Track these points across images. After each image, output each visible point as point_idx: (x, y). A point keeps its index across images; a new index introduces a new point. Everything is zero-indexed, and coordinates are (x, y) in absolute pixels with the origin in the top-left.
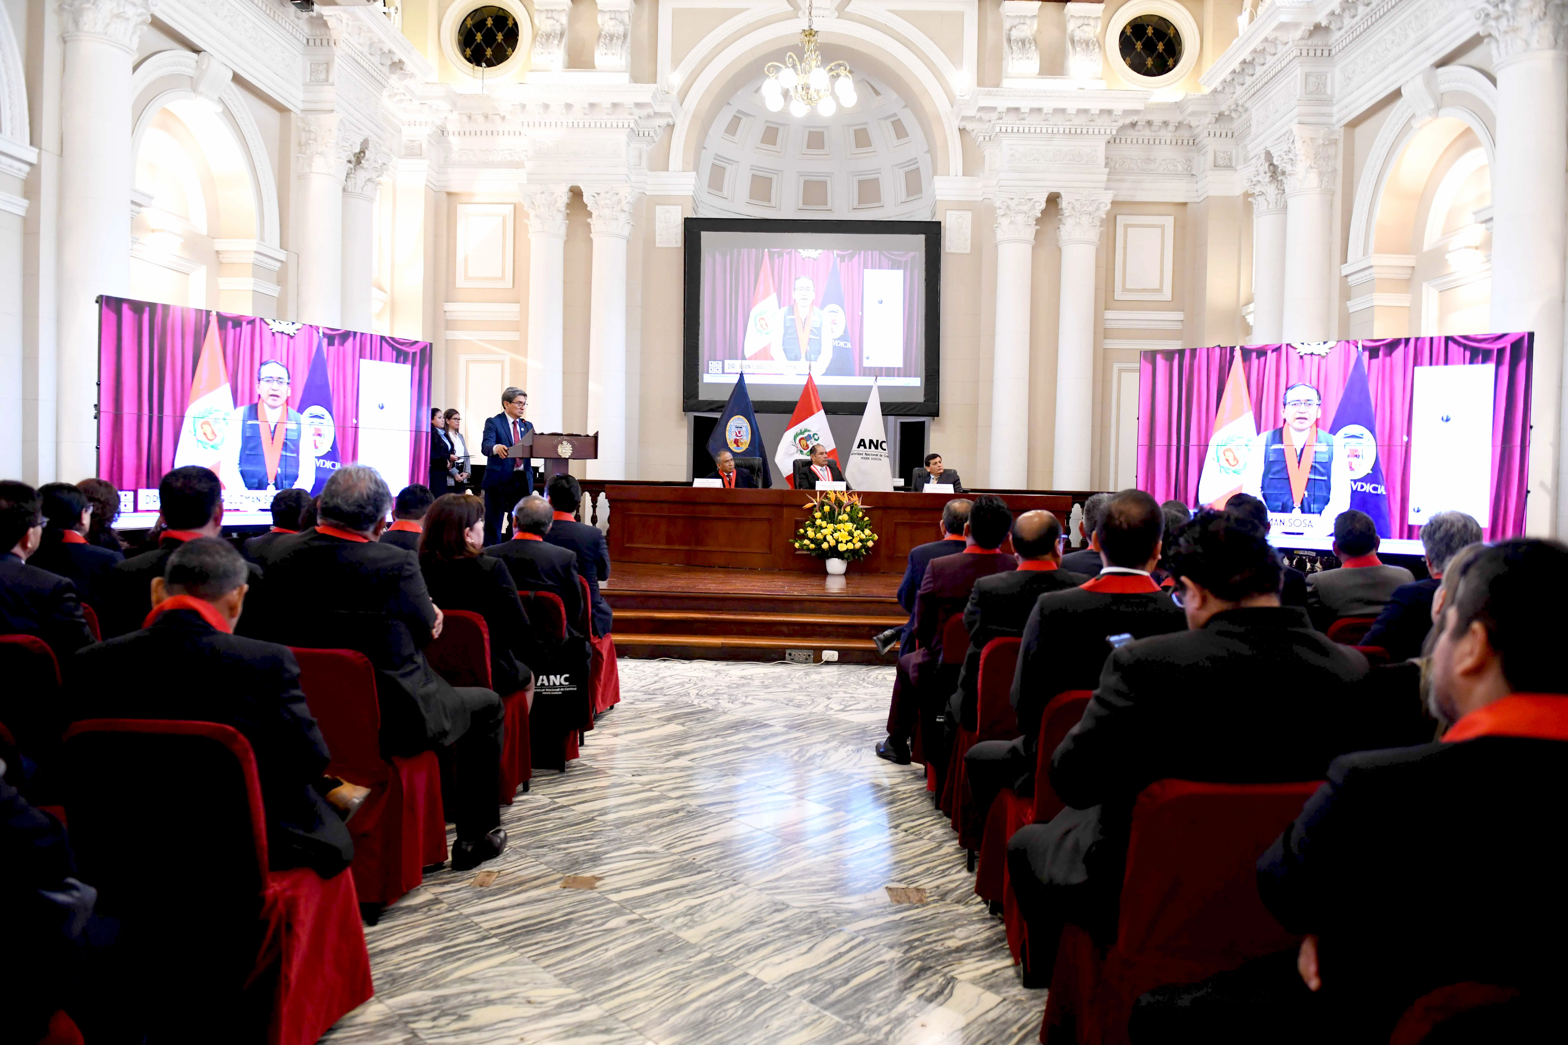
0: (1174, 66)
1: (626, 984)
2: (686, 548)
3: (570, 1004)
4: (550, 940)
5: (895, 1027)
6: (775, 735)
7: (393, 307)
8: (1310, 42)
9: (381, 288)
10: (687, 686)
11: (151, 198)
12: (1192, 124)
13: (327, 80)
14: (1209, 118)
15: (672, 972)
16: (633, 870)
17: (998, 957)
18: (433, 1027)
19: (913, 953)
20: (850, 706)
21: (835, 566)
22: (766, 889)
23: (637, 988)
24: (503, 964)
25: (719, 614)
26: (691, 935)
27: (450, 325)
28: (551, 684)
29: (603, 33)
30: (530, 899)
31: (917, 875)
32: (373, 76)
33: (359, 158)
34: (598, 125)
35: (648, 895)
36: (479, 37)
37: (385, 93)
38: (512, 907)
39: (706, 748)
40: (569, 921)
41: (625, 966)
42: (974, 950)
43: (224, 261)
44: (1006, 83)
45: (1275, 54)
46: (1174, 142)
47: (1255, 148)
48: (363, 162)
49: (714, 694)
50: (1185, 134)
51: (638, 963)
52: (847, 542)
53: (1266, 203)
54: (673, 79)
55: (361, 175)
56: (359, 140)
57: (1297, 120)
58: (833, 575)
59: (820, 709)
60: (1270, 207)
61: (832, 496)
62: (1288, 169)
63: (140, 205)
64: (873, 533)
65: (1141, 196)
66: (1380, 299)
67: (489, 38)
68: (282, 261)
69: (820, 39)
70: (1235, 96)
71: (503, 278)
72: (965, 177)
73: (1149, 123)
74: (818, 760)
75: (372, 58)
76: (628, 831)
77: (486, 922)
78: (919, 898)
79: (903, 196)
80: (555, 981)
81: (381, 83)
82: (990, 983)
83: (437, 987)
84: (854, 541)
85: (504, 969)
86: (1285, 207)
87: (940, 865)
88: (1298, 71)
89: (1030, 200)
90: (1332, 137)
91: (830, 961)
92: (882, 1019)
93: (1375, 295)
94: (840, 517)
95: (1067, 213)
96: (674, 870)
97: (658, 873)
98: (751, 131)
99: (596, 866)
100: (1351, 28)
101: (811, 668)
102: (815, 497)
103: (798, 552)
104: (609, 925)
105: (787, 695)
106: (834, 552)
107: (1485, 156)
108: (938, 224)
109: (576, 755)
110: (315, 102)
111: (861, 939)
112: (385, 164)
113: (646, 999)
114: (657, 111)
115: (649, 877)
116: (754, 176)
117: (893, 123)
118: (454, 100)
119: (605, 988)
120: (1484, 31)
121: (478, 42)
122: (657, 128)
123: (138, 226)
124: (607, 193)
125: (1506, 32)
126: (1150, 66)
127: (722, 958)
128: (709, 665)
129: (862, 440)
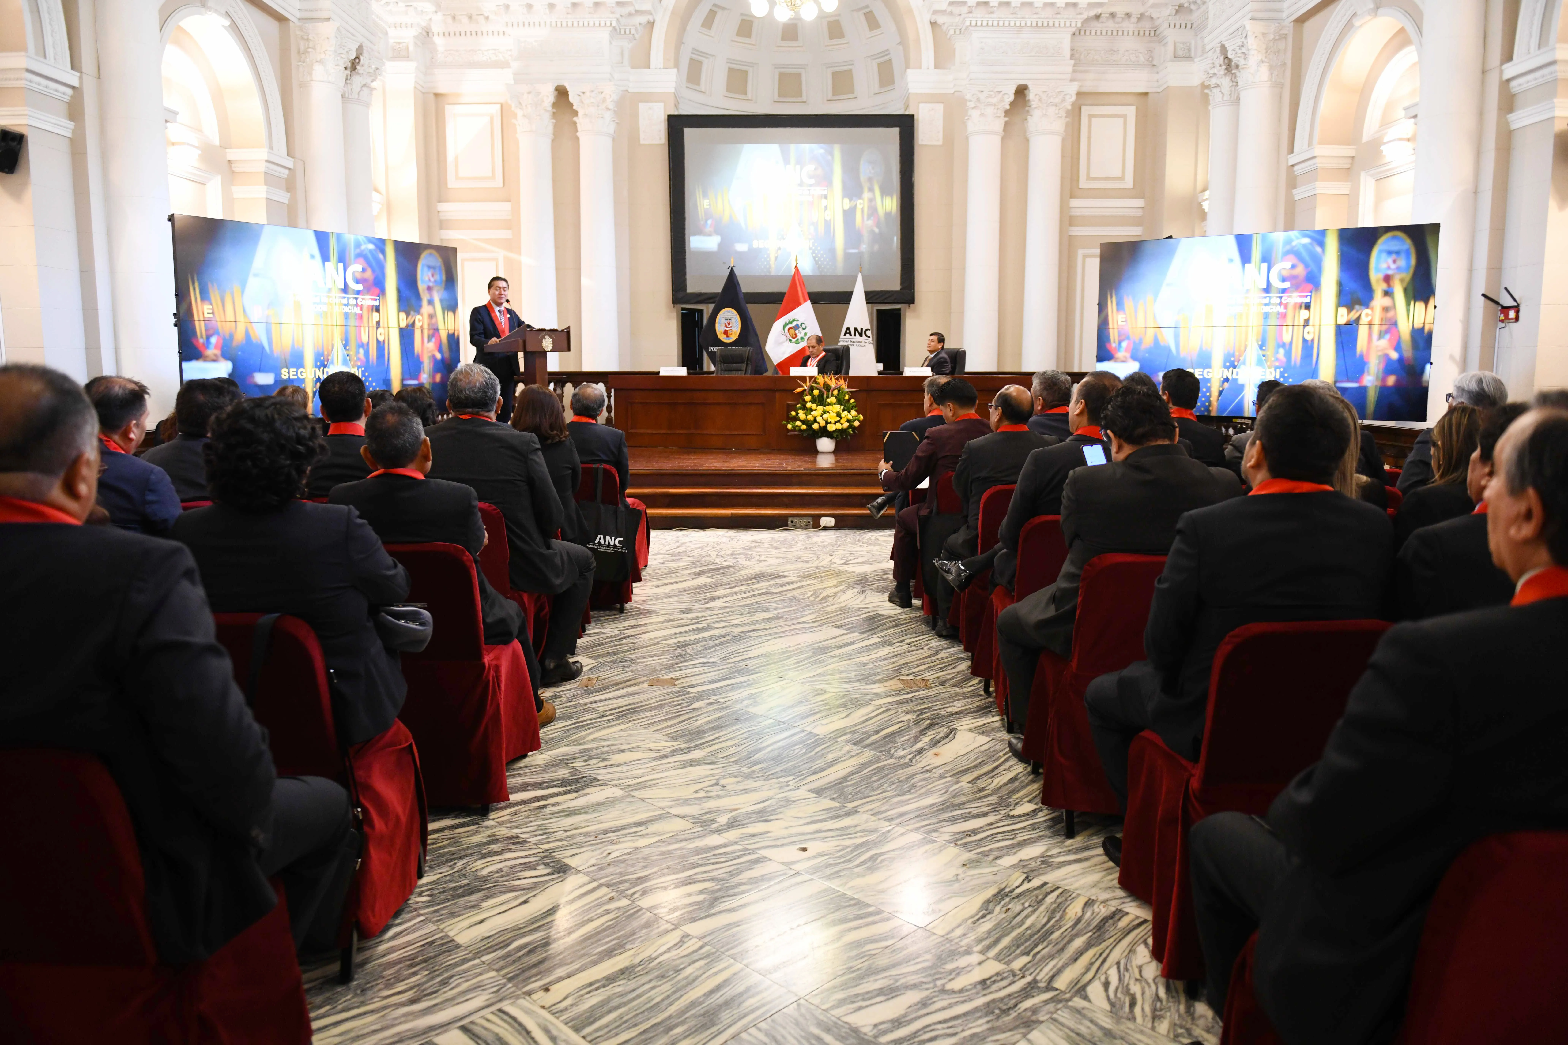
1: (717, 738)
2: (685, 432)
3: (681, 750)
4: (653, 716)
5: (916, 755)
6: (792, 583)
7: (389, 208)
9: (376, 190)
10: (707, 549)
11: (176, 113)
12: (1154, 16)
14: (1169, 10)
15: (749, 731)
16: (702, 674)
17: (987, 716)
18: (587, 765)
19: (923, 716)
20: (851, 560)
21: (825, 444)
23: (726, 740)
24: (622, 730)
25: (726, 488)
26: (756, 710)
27: (443, 225)
28: (608, 543)
31: (922, 671)
33: (354, 65)
34: (581, 24)
35: (718, 688)
38: (617, 698)
39: (736, 593)
40: (663, 705)
41: (713, 728)
42: (969, 713)
43: (237, 170)
46: (1136, 33)
47: (1211, 41)
48: (358, 67)
49: (731, 555)
50: (1146, 25)
51: (722, 727)
52: (836, 422)
53: (1221, 95)
55: (357, 80)
56: (354, 47)
57: (1250, 16)
58: (823, 453)
59: (825, 563)
60: (1225, 99)
62: (1242, 62)
63: (166, 121)
64: (859, 413)
65: (1105, 87)
66: (1323, 188)
68: (290, 169)
71: (493, 177)
72: (937, 70)
73: (1113, 15)
74: (830, 599)
76: (690, 650)
77: (601, 707)
78: (924, 685)
79: (876, 87)
80: (666, 738)
82: (982, 730)
83: (580, 744)
84: (842, 421)
85: (625, 733)
86: (1238, 99)
87: (939, 664)
89: (1000, 92)
90: (1282, 32)
91: (864, 722)
92: (905, 751)
93: (1318, 184)
94: (829, 400)
95: (1034, 104)
96: (732, 673)
97: (722, 675)
98: (726, 24)
99: (672, 672)
101: (811, 533)
102: (805, 382)
103: (791, 433)
104: (692, 707)
105: (795, 554)
106: (824, 432)
107: (1415, 54)
108: (911, 117)
109: (631, 601)
110: (312, 11)
111: (884, 709)
112: (377, 69)
113: (734, 746)
114: (637, 9)
115: (716, 677)
116: (731, 70)
117: (865, 14)
118: (438, 2)
119: (702, 741)
122: (638, 26)
123: (165, 141)
124: (592, 91)
127: (784, 722)
128: (721, 533)
129: (848, 329)
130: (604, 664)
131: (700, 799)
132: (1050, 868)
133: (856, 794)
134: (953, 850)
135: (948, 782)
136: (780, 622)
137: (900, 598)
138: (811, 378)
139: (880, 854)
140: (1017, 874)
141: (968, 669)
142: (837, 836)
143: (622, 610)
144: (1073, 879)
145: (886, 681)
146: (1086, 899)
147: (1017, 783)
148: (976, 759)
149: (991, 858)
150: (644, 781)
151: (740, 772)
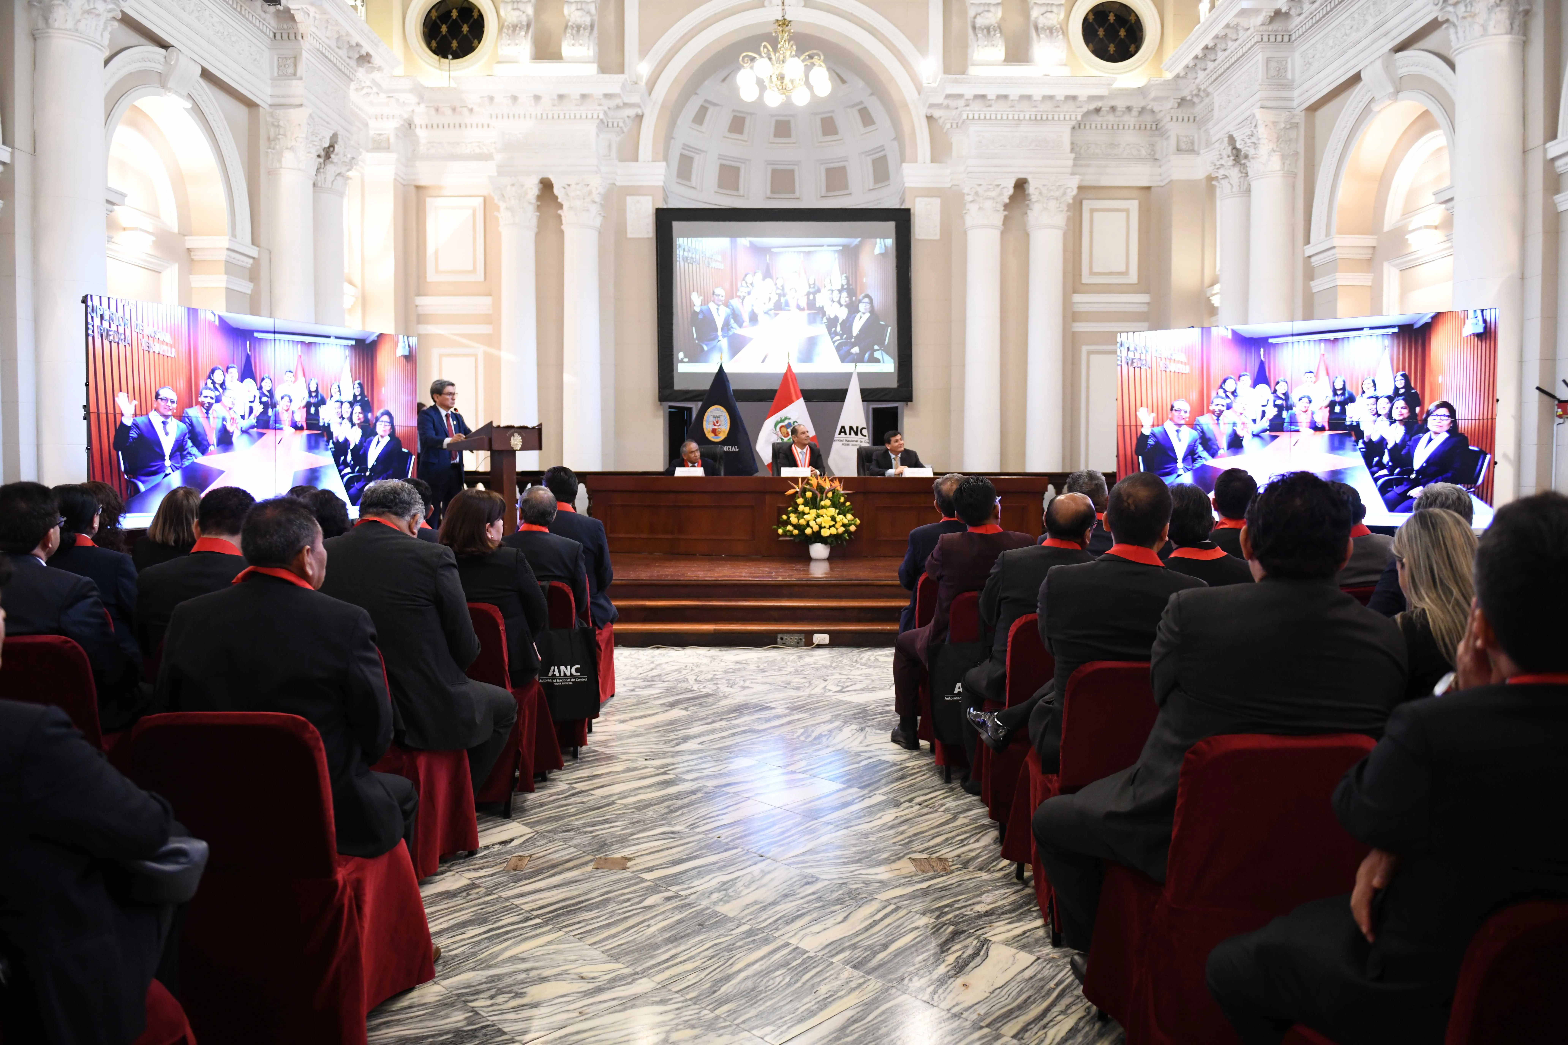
0: (1136, 52)
1: (673, 957)
2: (669, 536)
4: (592, 919)
6: (778, 717)
7: (364, 302)
8: (1270, 28)
9: (351, 283)
10: (684, 672)
11: (124, 195)
12: (1156, 109)
13: (295, 74)
14: (1171, 103)
15: (716, 944)
16: (662, 850)
17: (1026, 919)
18: (492, 1005)
19: (945, 919)
20: (847, 687)
21: (819, 551)
22: (793, 863)
23: (685, 961)
24: (549, 943)
25: (710, 601)
26: (727, 909)
27: (421, 319)
28: (562, 674)
29: (570, 24)
30: (567, 881)
31: (938, 845)
32: (340, 70)
33: (328, 153)
34: (567, 116)
35: (681, 873)
36: (444, 29)
37: (353, 86)
38: (549, 889)
39: (713, 731)
40: (608, 900)
41: (669, 941)
42: (1003, 913)
43: (196, 258)
44: (973, 71)
45: (1236, 40)
46: (1137, 127)
47: (1218, 132)
48: (332, 156)
49: (712, 680)
50: (1148, 118)
51: (681, 938)
52: (830, 527)
53: (1230, 186)
54: (643, 69)
55: (331, 170)
56: (328, 135)
57: (1259, 104)
58: (817, 560)
59: (818, 690)
60: (1234, 190)
62: (1251, 152)
63: (112, 203)
64: (855, 517)
65: (1105, 181)
66: (1343, 279)
67: (454, 29)
68: (254, 258)
69: (793, 28)
70: (1197, 81)
71: (474, 271)
72: (934, 165)
73: (1113, 109)
74: (824, 739)
75: (340, 52)
76: (651, 813)
77: (527, 904)
78: (943, 867)
79: (871, 184)
80: (604, 957)
81: (348, 77)
82: (1022, 943)
83: (489, 967)
84: (837, 526)
85: (552, 948)
86: (1248, 190)
87: (958, 835)
88: (1260, 56)
89: (998, 185)
90: (1293, 121)
91: (866, 929)
93: (1338, 275)
94: (823, 503)
95: (1034, 198)
96: (701, 848)
97: (687, 852)
98: (717, 120)
99: (624, 847)
100: (1311, 14)
101: (803, 652)
102: (797, 483)
103: (781, 539)
104: (647, 903)
105: (784, 678)
106: (817, 537)
107: (1443, 138)
108: (908, 211)
109: (586, 744)
110: (283, 97)
111: (892, 907)
112: (353, 158)
113: (694, 970)
114: (626, 101)
115: (678, 856)
116: (722, 166)
117: (860, 111)
118: (421, 93)
119: (653, 962)
120: (1442, 17)
121: (444, 33)
122: (626, 119)
123: (111, 225)
124: (577, 184)
125: (1464, 18)
126: (1112, 52)
127: (762, 930)
128: (703, 651)
129: (843, 427)
130: (542, 835)
135: (985, 1036)
137: (905, 738)
138: (803, 479)
141: (995, 842)
143: (575, 756)
145: (894, 861)
148: (1018, 994)
150: (566, 1036)
151: (699, 1018)
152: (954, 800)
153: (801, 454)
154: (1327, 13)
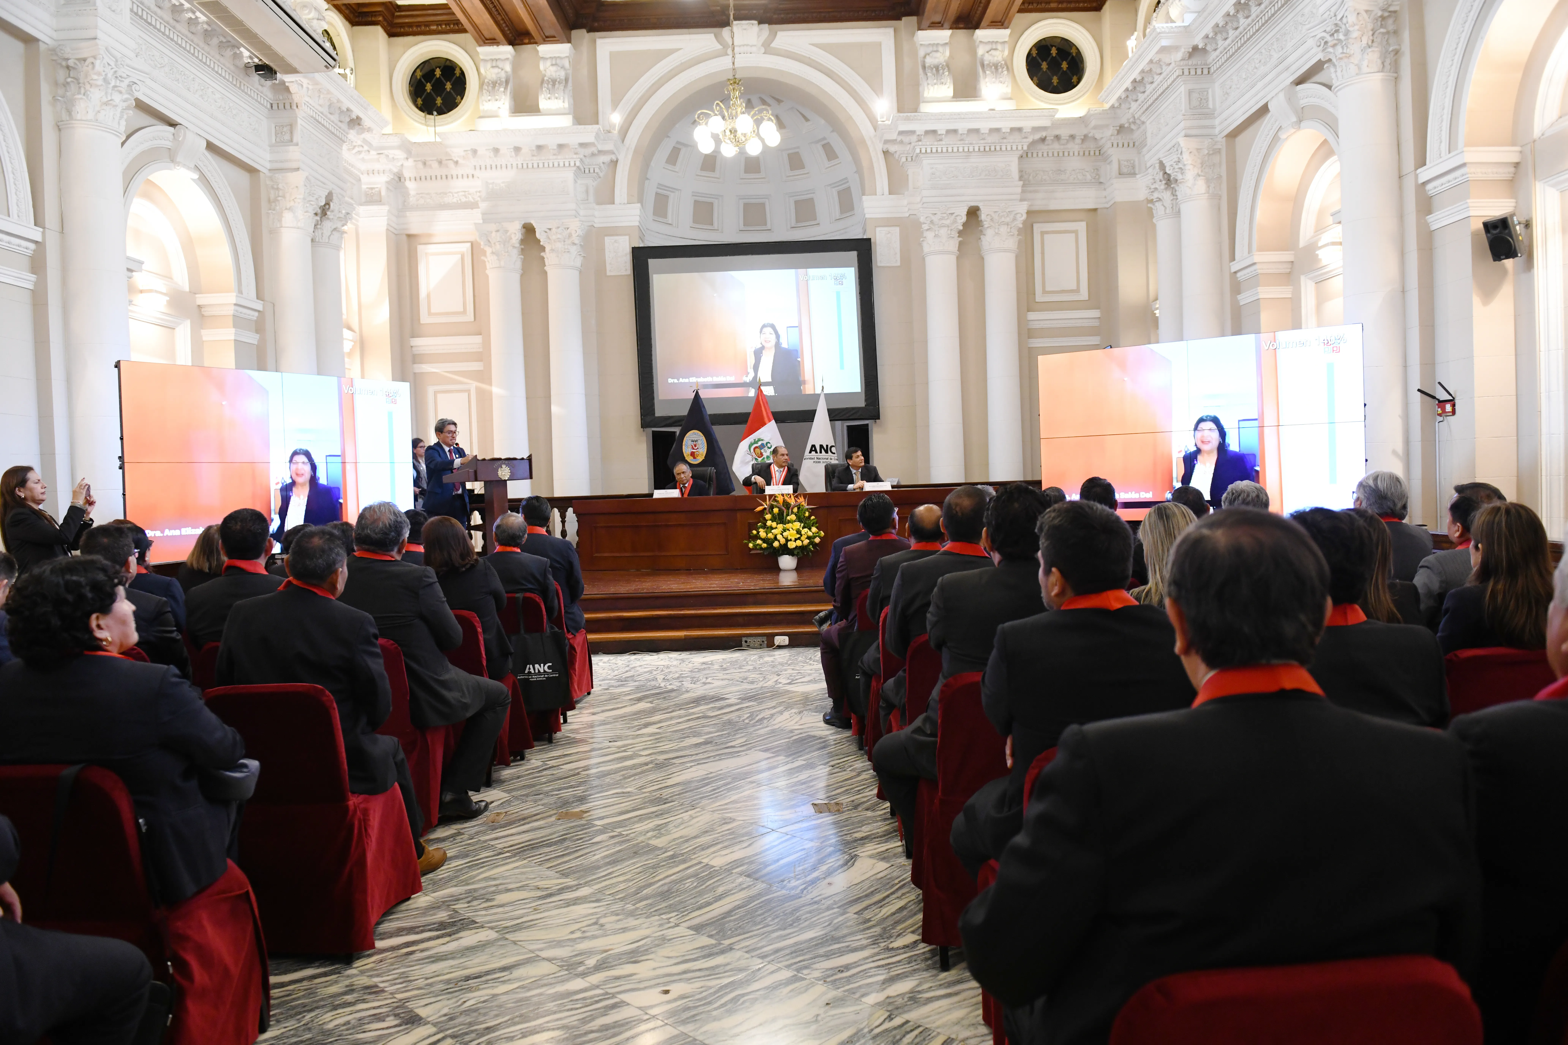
0: (1078, 83)
1: (610, 873)
2: (649, 554)
3: (569, 887)
4: (551, 852)
5: (809, 885)
6: (731, 706)
7: (361, 345)
8: (1190, 62)
9: (350, 328)
10: (655, 673)
11: (142, 263)
12: (1098, 136)
13: (291, 141)
14: (1110, 131)
15: (644, 865)
16: (613, 805)
17: (891, 841)
18: (469, 907)
19: (828, 843)
20: (797, 679)
21: (787, 562)
22: (717, 810)
23: (619, 876)
24: (516, 868)
25: (681, 610)
26: (658, 842)
27: (417, 359)
28: (537, 671)
29: (545, 78)
30: (534, 828)
31: (839, 794)
32: (333, 133)
33: (324, 211)
34: (546, 165)
35: (626, 820)
36: (429, 87)
37: (345, 147)
38: (519, 833)
39: (671, 718)
40: (564, 840)
41: (609, 863)
42: (875, 838)
43: (206, 314)
44: (924, 108)
45: (1161, 74)
46: (1081, 153)
47: (1150, 158)
48: (328, 213)
49: (678, 678)
50: (1091, 145)
51: (619, 861)
52: (796, 540)
53: (1163, 209)
54: (616, 118)
55: (327, 225)
56: (324, 194)
57: (1183, 133)
58: (785, 570)
59: (770, 683)
60: (1168, 211)
61: (780, 499)
62: (1179, 177)
63: (132, 271)
64: (820, 530)
65: (1056, 204)
66: (1265, 292)
67: (438, 87)
68: (259, 311)
70: (1131, 111)
71: (464, 312)
72: (892, 196)
73: (1057, 137)
74: (765, 721)
75: (332, 117)
76: (608, 780)
77: (499, 844)
78: (838, 809)
79: (837, 213)
80: (557, 875)
81: (341, 139)
82: (883, 857)
83: (468, 884)
84: (802, 538)
85: (517, 871)
86: (1179, 213)
87: (857, 787)
88: (1182, 89)
89: (952, 214)
90: (1215, 147)
92: (799, 882)
93: (1260, 289)
94: (789, 518)
95: (986, 224)
96: (645, 803)
97: (633, 806)
98: (688, 164)
99: (582, 804)
100: (1225, 49)
101: (764, 652)
102: (765, 500)
103: (752, 552)
104: (595, 840)
105: (742, 675)
106: (784, 550)
107: (1338, 164)
108: (869, 240)
109: (560, 730)
110: (281, 162)
111: (788, 837)
112: (348, 213)
113: (624, 881)
114: (600, 149)
115: (626, 808)
116: (696, 203)
117: (824, 146)
118: (409, 148)
119: (594, 877)
120: (1324, 57)
121: (429, 91)
122: (602, 165)
123: (132, 289)
124: (558, 228)
125: (1341, 59)
126: (1055, 84)
127: (682, 854)
128: (674, 655)
129: (813, 446)
130: (516, 798)
131: (574, 940)
132: (916, 1005)
133: (736, 929)
134: (820, 988)
135: (834, 913)
136: (709, 747)
139: (743, 995)
140: (881, 1012)
142: (704, 976)
143: (550, 741)
144: (937, 1017)
145: (799, 806)
146: (946, 1038)
147: (905, 913)
148: (869, 888)
149: (857, 995)
150: (522, 923)
151: (623, 910)
152: (862, 762)
153: (778, 473)
154: (1239, 48)
